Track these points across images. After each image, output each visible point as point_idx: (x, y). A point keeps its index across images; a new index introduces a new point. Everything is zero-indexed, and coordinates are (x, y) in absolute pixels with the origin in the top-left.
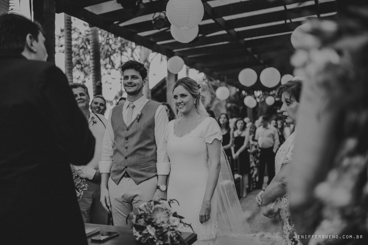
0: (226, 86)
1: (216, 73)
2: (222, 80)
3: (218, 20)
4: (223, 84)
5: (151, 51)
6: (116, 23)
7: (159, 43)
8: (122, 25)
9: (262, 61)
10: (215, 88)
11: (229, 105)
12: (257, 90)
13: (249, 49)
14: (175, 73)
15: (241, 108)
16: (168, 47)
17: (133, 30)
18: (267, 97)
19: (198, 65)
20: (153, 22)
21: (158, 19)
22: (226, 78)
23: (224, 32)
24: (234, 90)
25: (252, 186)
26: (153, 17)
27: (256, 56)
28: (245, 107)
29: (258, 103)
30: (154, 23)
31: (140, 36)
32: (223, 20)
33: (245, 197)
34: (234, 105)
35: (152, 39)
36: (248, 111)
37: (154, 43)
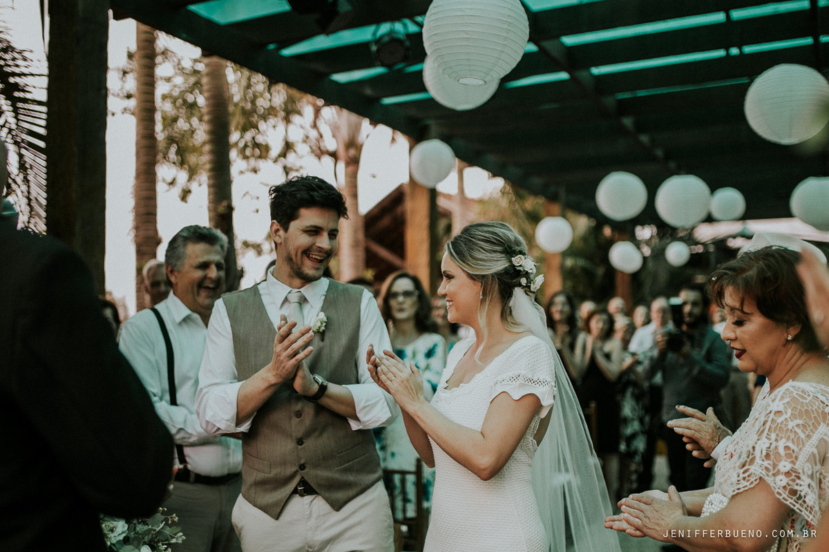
0: (564, 216)
1: (536, 181)
2: (552, 198)
3: (548, 45)
4: (556, 208)
5: (367, 121)
6: (272, 47)
7: (388, 101)
8: (288, 52)
9: (659, 153)
10: (535, 218)
11: (569, 262)
12: (643, 224)
13: (628, 122)
14: (430, 184)
15: (600, 271)
16: (413, 112)
17: (318, 67)
18: (671, 242)
19: (491, 158)
20: (374, 48)
21: (386, 39)
22: (562, 193)
23: (564, 76)
24: (583, 222)
26: (374, 34)
27: (644, 138)
28: (611, 271)
29: (645, 259)
30: (378, 50)
31: (336, 83)
32: (562, 44)
34: (581, 262)
35: (369, 91)
36: (619, 280)
37: (376, 100)
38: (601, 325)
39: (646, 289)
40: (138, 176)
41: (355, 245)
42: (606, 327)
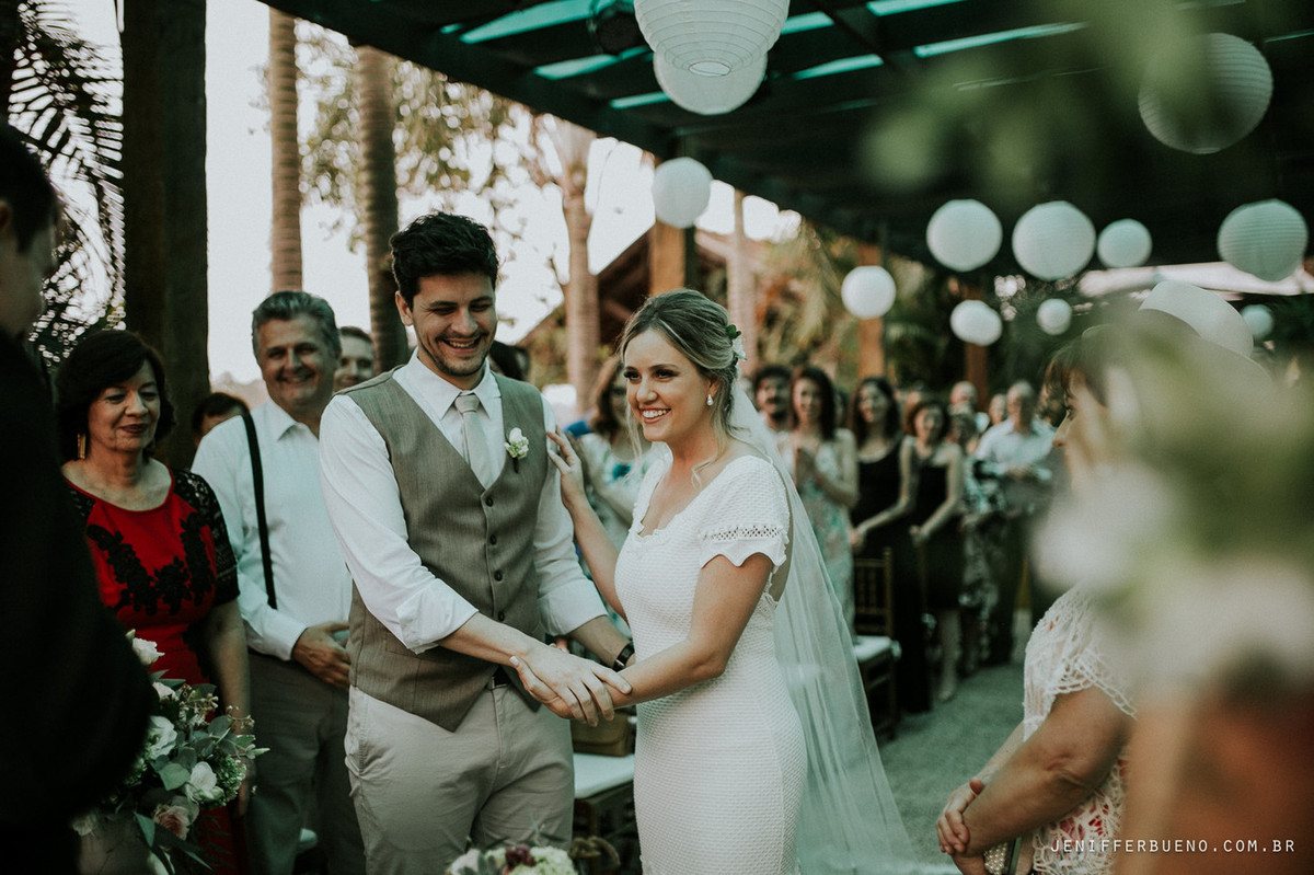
0: (883, 265)
1: (845, 214)
2: (870, 239)
3: (847, 15)
4: (874, 253)
5: (590, 134)
6: (448, 29)
7: (620, 103)
8: (474, 36)
10: (845, 267)
11: (895, 332)
12: (1004, 275)
14: (682, 223)
15: (942, 343)
16: (658, 119)
17: (517, 57)
18: (1046, 299)
19: (776, 182)
20: (592, 27)
21: (610, 13)
22: (883, 230)
23: (873, 60)
24: (915, 274)
25: (973, 655)
26: (592, 7)
28: (958, 345)
29: (1005, 324)
30: (598, 31)
31: (546, 80)
32: (870, 14)
33: (950, 699)
34: (915, 330)
35: (592, 91)
36: (970, 356)
37: (602, 103)
38: (931, 423)
39: (1010, 367)
40: (276, 218)
41: (585, 311)
42: (939, 425)
